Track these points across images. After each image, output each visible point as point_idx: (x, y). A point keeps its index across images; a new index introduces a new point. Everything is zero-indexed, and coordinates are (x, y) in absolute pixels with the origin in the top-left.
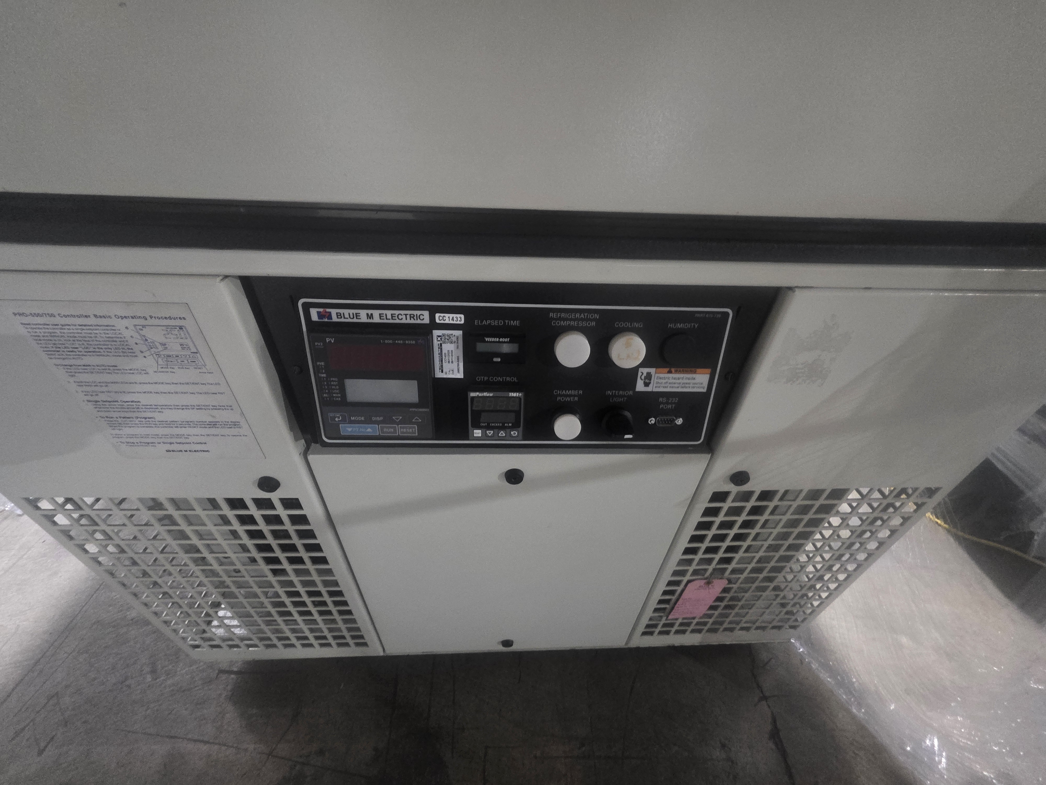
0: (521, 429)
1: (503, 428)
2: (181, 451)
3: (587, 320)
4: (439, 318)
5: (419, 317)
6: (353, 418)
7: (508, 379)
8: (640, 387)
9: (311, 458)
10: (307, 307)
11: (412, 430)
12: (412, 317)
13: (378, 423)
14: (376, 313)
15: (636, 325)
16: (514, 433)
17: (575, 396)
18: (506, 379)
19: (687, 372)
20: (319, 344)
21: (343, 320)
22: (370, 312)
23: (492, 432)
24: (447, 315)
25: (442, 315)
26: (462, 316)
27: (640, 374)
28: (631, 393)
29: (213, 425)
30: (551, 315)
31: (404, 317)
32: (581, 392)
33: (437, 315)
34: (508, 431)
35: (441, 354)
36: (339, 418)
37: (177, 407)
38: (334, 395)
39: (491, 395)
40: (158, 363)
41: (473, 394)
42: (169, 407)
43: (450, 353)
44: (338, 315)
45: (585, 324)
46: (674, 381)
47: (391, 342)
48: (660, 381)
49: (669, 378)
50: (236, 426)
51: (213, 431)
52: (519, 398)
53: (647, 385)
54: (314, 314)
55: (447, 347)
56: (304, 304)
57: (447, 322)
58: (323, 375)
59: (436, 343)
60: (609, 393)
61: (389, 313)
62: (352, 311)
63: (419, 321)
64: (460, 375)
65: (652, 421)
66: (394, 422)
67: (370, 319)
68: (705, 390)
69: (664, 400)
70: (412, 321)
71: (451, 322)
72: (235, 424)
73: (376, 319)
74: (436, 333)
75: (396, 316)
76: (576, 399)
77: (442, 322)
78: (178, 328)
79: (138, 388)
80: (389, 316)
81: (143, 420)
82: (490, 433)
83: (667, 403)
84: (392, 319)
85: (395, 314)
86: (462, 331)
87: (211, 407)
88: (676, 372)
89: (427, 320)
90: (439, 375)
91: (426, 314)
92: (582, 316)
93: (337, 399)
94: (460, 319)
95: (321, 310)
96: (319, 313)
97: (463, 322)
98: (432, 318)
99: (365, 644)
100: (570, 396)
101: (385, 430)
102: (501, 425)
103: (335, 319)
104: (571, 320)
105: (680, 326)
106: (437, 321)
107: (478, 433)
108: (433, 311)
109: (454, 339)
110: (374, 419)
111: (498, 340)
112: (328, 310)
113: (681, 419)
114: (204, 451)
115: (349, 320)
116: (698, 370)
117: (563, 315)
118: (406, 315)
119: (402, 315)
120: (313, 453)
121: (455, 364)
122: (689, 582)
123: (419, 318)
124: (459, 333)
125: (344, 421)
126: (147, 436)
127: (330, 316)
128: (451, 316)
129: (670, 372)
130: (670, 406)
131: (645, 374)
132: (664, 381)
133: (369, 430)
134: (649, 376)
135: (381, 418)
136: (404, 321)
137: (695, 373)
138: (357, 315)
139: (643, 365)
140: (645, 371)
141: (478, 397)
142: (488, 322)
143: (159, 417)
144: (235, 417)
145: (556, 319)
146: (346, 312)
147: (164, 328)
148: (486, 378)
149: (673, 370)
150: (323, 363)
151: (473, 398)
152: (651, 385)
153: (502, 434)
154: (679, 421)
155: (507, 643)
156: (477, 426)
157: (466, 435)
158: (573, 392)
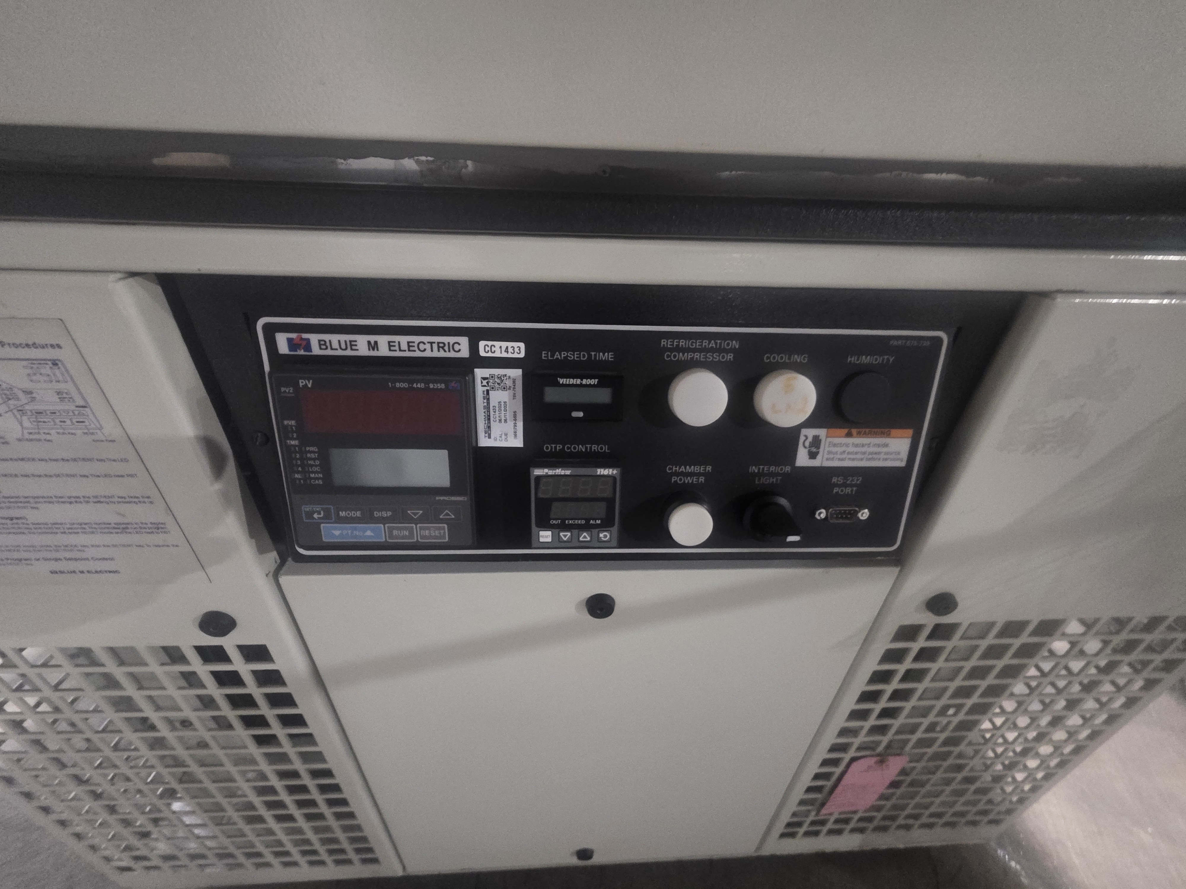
0: (615, 529)
1: (586, 527)
2: (74, 572)
3: (720, 350)
4: (484, 348)
5: (452, 347)
6: (342, 514)
7: (595, 447)
8: (802, 459)
9: (284, 580)
10: (271, 330)
11: (440, 532)
12: (441, 346)
13: (383, 521)
14: (383, 340)
15: (797, 358)
16: (605, 536)
17: (699, 474)
18: (591, 448)
19: (875, 435)
20: (287, 391)
21: (329, 352)
22: (373, 338)
23: (569, 534)
24: (497, 344)
25: (490, 343)
26: (522, 345)
27: (802, 439)
28: (788, 469)
29: (123, 528)
30: (663, 342)
31: (427, 347)
32: (709, 468)
33: (482, 344)
34: (595, 531)
35: (487, 408)
36: (319, 513)
37: (60, 500)
38: (312, 475)
39: (568, 472)
40: (22, 425)
41: (538, 472)
42: (49, 500)
43: (502, 405)
44: (322, 344)
45: (716, 357)
46: (856, 450)
47: (405, 385)
48: (834, 449)
49: (847, 445)
50: (160, 530)
51: (123, 539)
52: (613, 478)
53: (813, 455)
54: (282, 341)
55: (498, 396)
56: (266, 327)
57: (497, 354)
58: (293, 443)
59: (480, 390)
60: (754, 469)
61: (404, 340)
62: (344, 338)
63: (452, 354)
64: (518, 443)
65: (822, 514)
66: (410, 520)
67: (373, 349)
68: (903, 464)
69: (841, 480)
70: (442, 354)
71: (505, 355)
72: (158, 528)
73: (383, 351)
74: (480, 373)
75: (416, 344)
76: (702, 479)
77: (490, 355)
78: (50, 363)
80: (404, 346)
81: (8, 521)
82: (566, 536)
83: (845, 485)
84: (409, 350)
85: (414, 342)
86: (521, 370)
87: (116, 499)
88: (859, 434)
89: (464, 352)
90: (484, 442)
91: (464, 342)
92: (712, 344)
93: (317, 482)
94: (518, 349)
95: (293, 336)
96: (290, 340)
97: (522, 355)
98: (474, 348)
99: (375, 861)
100: (691, 474)
101: (395, 532)
102: (583, 522)
103: (316, 350)
104: (694, 351)
105: (865, 360)
106: (482, 353)
107: (546, 536)
108: (475, 336)
109: (509, 383)
110: (376, 514)
111: (579, 381)
112: (305, 336)
113: (866, 511)
114: (110, 572)
115: (340, 353)
116: (894, 432)
117: (682, 343)
118: (431, 343)
119: (424, 343)
120: (287, 573)
121: (511, 423)
122: (853, 760)
123: (453, 349)
124: (516, 373)
125: (327, 517)
126: (17, 548)
127: (308, 346)
128: (504, 344)
129: (849, 435)
130: (848, 490)
131: (810, 439)
132: (839, 449)
133: (369, 533)
134: (816, 442)
135: (389, 514)
136: (428, 354)
137: (888, 435)
138: (352, 344)
139: (809, 423)
140: (810, 433)
141: (547, 476)
142: (564, 354)
143: (32, 516)
144: (161, 517)
145: (671, 350)
146: (335, 339)
147: (25, 363)
148: (559, 447)
149: (854, 431)
150: (293, 423)
151: (538, 478)
152: (819, 457)
153: (585, 536)
154: (864, 514)
155: (584, 854)
156: (544, 525)
157: (526, 541)
158: (697, 469)
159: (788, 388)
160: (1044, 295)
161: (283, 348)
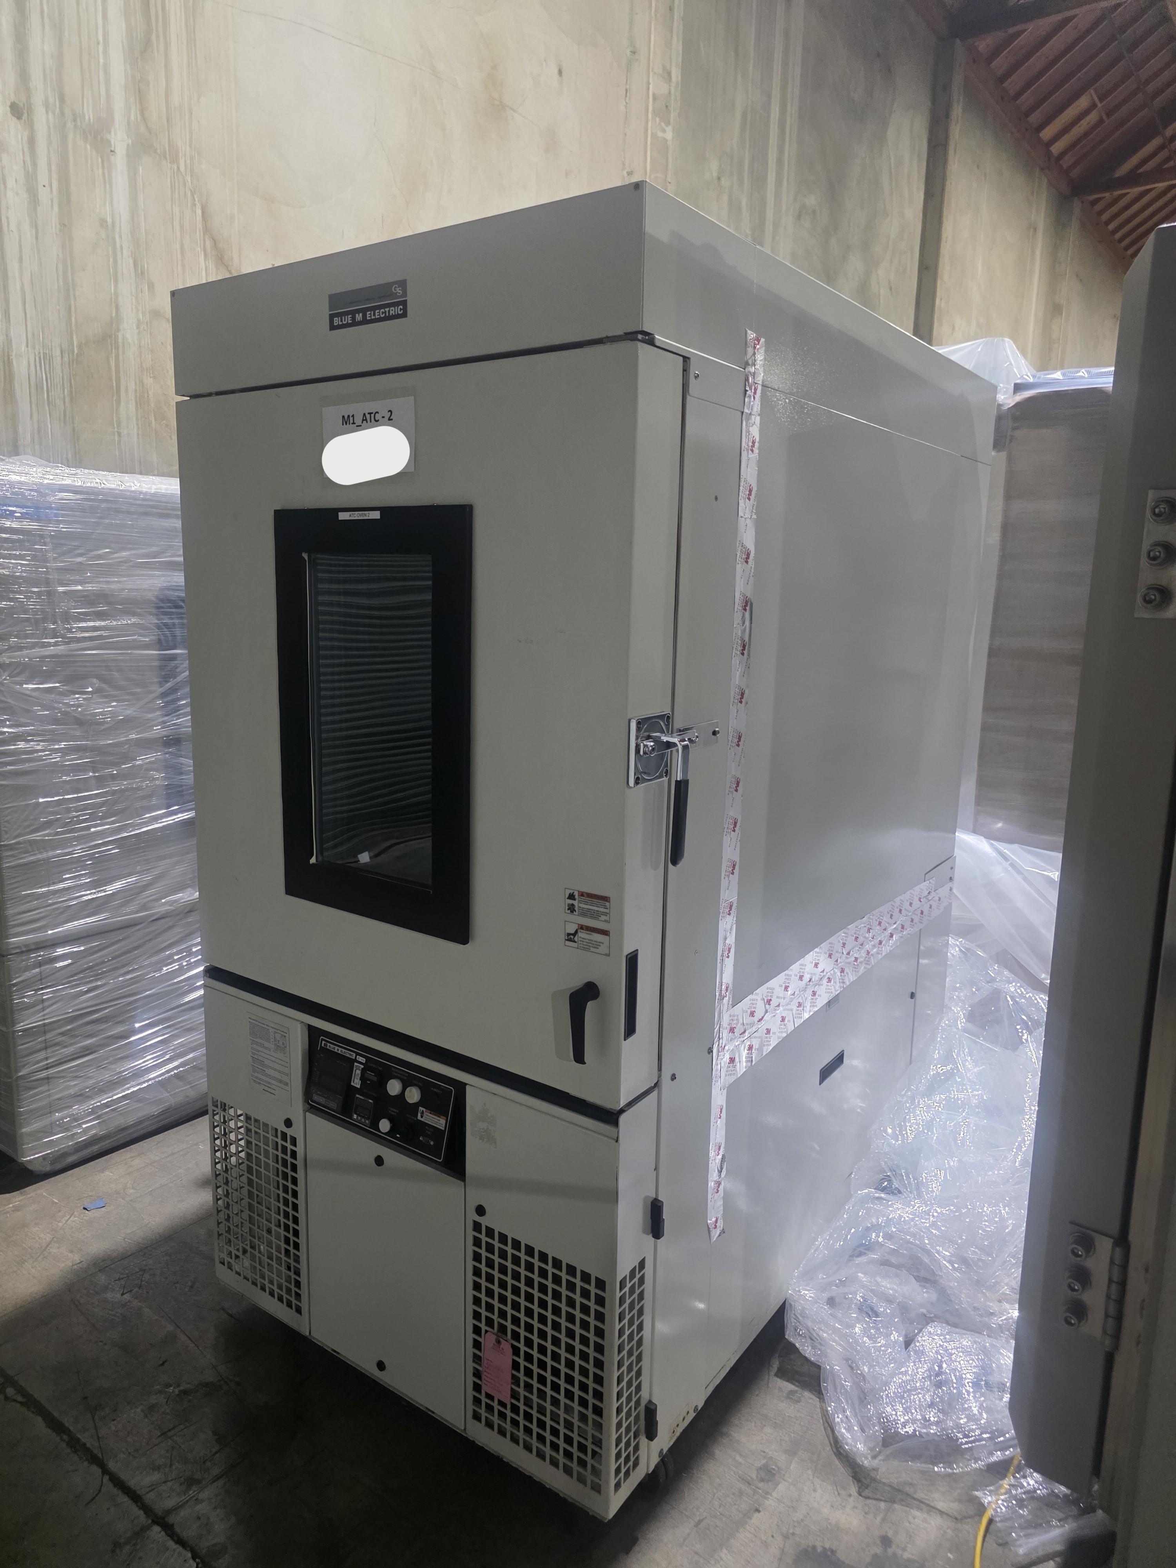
0: (369, 1122)
1: (363, 1117)
3: (400, 1075)
8: (419, 1117)
9: (306, 1113)
11: (333, 1105)
12: (350, 1054)
14: (340, 1049)
15: (416, 1084)
16: (367, 1122)
21: (330, 1048)
25: (359, 1058)
26: (364, 1060)
28: (414, 1118)
29: (280, 1081)
30: (389, 1069)
31: (347, 1054)
32: (398, 1111)
34: (365, 1119)
35: (355, 1074)
37: (273, 1069)
39: (364, 1098)
41: (357, 1096)
43: (357, 1075)
44: (329, 1046)
45: (399, 1077)
46: (432, 1119)
47: (342, 1063)
48: (427, 1117)
51: (279, 1085)
52: (372, 1103)
53: (422, 1117)
54: (323, 1042)
55: (357, 1072)
56: (322, 1039)
59: (355, 1069)
60: (408, 1115)
62: (334, 1046)
63: (352, 1058)
64: (358, 1086)
65: (422, 1138)
66: (330, 1100)
68: (443, 1127)
69: (427, 1128)
70: (349, 1057)
71: (361, 1062)
72: (286, 1084)
73: (339, 1052)
74: (356, 1064)
79: (260, 1054)
80: (344, 1053)
82: (359, 1118)
83: (429, 1131)
88: (433, 1114)
89: (354, 1058)
90: (352, 1084)
91: (354, 1055)
95: (325, 1044)
97: (364, 1063)
98: (356, 1058)
103: (328, 1048)
105: (435, 1090)
106: (357, 1060)
107: (355, 1116)
108: (357, 1054)
109: (360, 1069)
110: (324, 1095)
111: (372, 1074)
114: (274, 1094)
115: (332, 1049)
117: (398, 1072)
121: (358, 1081)
123: (352, 1056)
124: (362, 1066)
125: (315, 1093)
126: (260, 1079)
128: (361, 1059)
129: (430, 1112)
131: (420, 1111)
134: (423, 1112)
137: (440, 1117)
138: (334, 1048)
139: (418, 1104)
140: (421, 1109)
141: (360, 1098)
142: (373, 1064)
143: (267, 1071)
144: (288, 1081)
145: (394, 1073)
146: (332, 1046)
149: (432, 1112)
150: (317, 1064)
151: (357, 1098)
153: (363, 1120)
154: (432, 1143)
156: (355, 1113)
159: (410, 1091)
160: (465, 1084)
161: (323, 1045)
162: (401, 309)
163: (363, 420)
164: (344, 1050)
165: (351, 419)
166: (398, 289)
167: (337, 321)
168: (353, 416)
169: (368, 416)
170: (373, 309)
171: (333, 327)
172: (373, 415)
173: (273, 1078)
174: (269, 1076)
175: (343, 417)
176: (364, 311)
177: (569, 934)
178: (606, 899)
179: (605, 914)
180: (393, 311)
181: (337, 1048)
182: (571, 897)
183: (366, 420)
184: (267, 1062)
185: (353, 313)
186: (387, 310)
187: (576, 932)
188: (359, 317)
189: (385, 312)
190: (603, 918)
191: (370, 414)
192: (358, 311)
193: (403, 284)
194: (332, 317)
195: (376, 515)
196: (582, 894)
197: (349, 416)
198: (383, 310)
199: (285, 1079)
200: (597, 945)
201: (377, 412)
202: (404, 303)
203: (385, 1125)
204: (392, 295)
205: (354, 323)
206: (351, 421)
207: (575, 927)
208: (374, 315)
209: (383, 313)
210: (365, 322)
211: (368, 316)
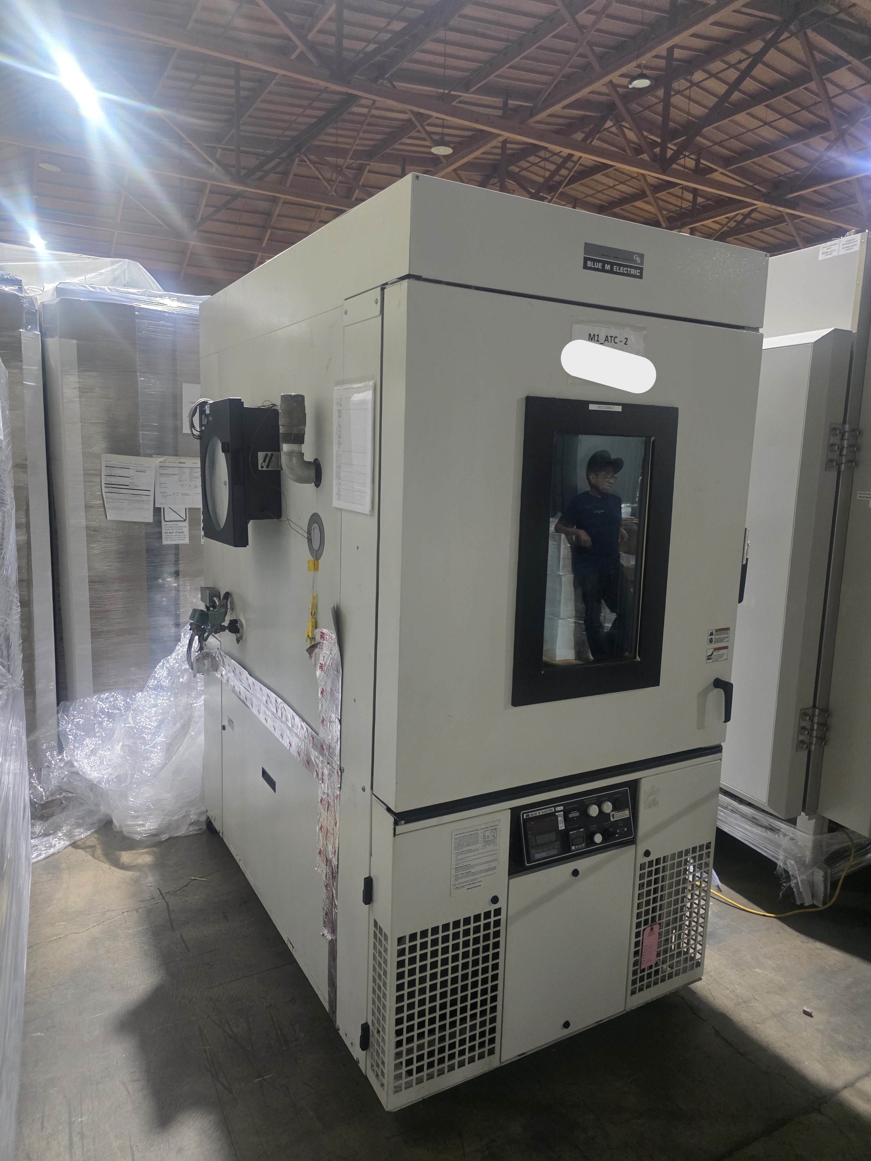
0: (585, 843)
1: (580, 843)
3: (594, 800)
5: (551, 810)
6: (539, 851)
8: (612, 820)
9: (512, 881)
11: (556, 851)
12: (550, 810)
14: (541, 811)
15: (607, 799)
16: (583, 845)
17: (597, 827)
19: (623, 811)
22: (539, 811)
24: (559, 808)
25: (557, 808)
28: (611, 822)
31: (548, 811)
35: (558, 821)
39: (576, 831)
40: (484, 845)
42: (478, 865)
43: (560, 820)
44: (531, 815)
45: (595, 802)
46: (621, 815)
47: (546, 820)
48: (616, 816)
49: (619, 814)
51: (489, 873)
52: (584, 831)
53: (613, 818)
54: (525, 815)
55: (560, 818)
56: (522, 814)
59: (557, 818)
60: (604, 824)
64: (565, 827)
65: (619, 831)
67: (539, 814)
68: (629, 816)
69: (620, 822)
70: (551, 812)
71: (560, 810)
73: (541, 814)
74: (557, 814)
77: (558, 810)
78: (495, 829)
79: (466, 859)
80: (544, 812)
82: (577, 847)
84: (546, 812)
87: (491, 861)
88: (620, 812)
89: (554, 811)
90: (558, 829)
91: (553, 808)
93: (534, 844)
94: (562, 808)
95: (527, 814)
98: (555, 809)
103: (530, 816)
104: (591, 801)
105: (618, 796)
107: (573, 848)
108: (555, 807)
109: (561, 815)
111: (573, 813)
113: (626, 828)
114: (479, 886)
115: (534, 816)
117: (587, 801)
120: (512, 878)
121: (563, 824)
124: (562, 813)
125: (536, 853)
129: (618, 812)
130: (622, 824)
131: (612, 815)
132: (618, 816)
134: (614, 815)
135: (547, 849)
137: (625, 810)
138: (536, 814)
139: (611, 812)
142: (570, 807)
143: (473, 870)
144: (496, 865)
146: (533, 813)
150: (530, 832)
151: (571, 834)
152: (615, 818)
153: (580, 846)
156: (573, 846)
157: (570, 850)
158: (594, 826)
159: (606, 805)
160: (640, 778)
161: (525, 817)
162: (638, 273)
163: (605, 340)
164: (544, 810)
165: (596, 338)
166: (637, 259)
167: (589, 264)
168: (598, 335)
169: (609, 338)
170: (620, 265)
171: (585, 267)
172: (613, 338)
173: (481, 872)
174: (474, 874)
175: (590, 334)
176: (612, 264)
177: (709, 656)
178: (728, 629)
179: (727, 637)
180: (633, 271)
181: (537, 812)
182: (712, 634)
183: (608, 340)
184: (472, 863)
185: (604, 263)
186: (629, 269)
187: (712, 653)
188: (608, 267)
189: (627, 271)
190: (726, 640)
191: (611, 337)
192: (608, 263)
193: (641, 256)
194: (586, 260)
195: (619, 409)
196: (717, 631)
197: (594, 335)
198: (626, 269)
199: (493, 865)
200: (722, 655)
201: (616, 337)
202: (641, 269)
203: (598, 838)
204: (633, 261)
205: (603, 270)
206: (596, 339)
207: (712, 650)
208: (619, 269)
209: (626, 270)
210: (611, 272)
211: (614, 268)
